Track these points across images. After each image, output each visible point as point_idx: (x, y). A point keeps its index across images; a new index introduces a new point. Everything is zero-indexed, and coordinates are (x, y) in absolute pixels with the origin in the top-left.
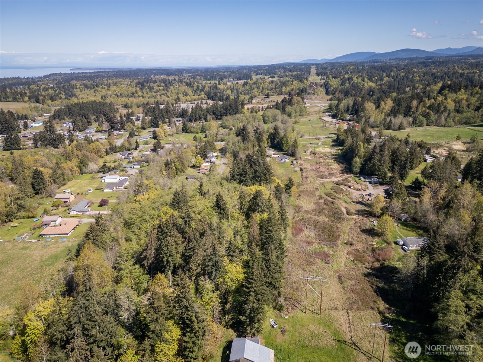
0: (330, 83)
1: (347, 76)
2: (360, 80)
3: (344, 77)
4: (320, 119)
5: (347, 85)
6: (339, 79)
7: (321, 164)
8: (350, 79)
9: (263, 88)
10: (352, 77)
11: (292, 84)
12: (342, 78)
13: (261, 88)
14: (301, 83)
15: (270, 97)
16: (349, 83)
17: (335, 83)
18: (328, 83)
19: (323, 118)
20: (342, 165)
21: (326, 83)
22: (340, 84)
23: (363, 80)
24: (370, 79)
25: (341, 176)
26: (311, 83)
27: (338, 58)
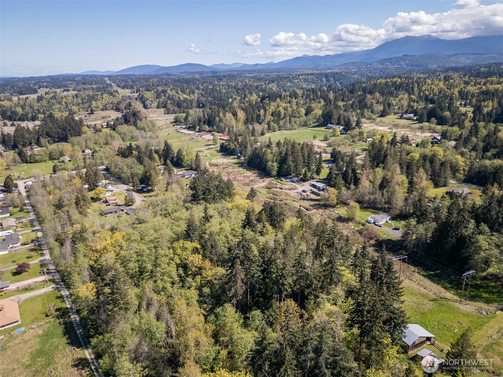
0: (145, 95)
1: (160, 89)
2: (174, 92)
3: (158, 90)
4: (178, 132)
5: (163, 97)
6: (153, 91)
7: (232, 174)
8: (164, 92)
9: (65, 103)
10: (165, 90)
11: (102, 98)
12: (155, 90)
13: (63, 103)
14: (112, 97)
15: (95, 113)
16: (165, 96)
17: (150, 96)
18: (143, 97)
19: (180, 131)
20: (253, 171)
21: (141, 96)
22: (155, 96)
23: (177, 93)
24: (183, 92)
25: (263, 181)
26: (123, 96)
27: (124, 70)
